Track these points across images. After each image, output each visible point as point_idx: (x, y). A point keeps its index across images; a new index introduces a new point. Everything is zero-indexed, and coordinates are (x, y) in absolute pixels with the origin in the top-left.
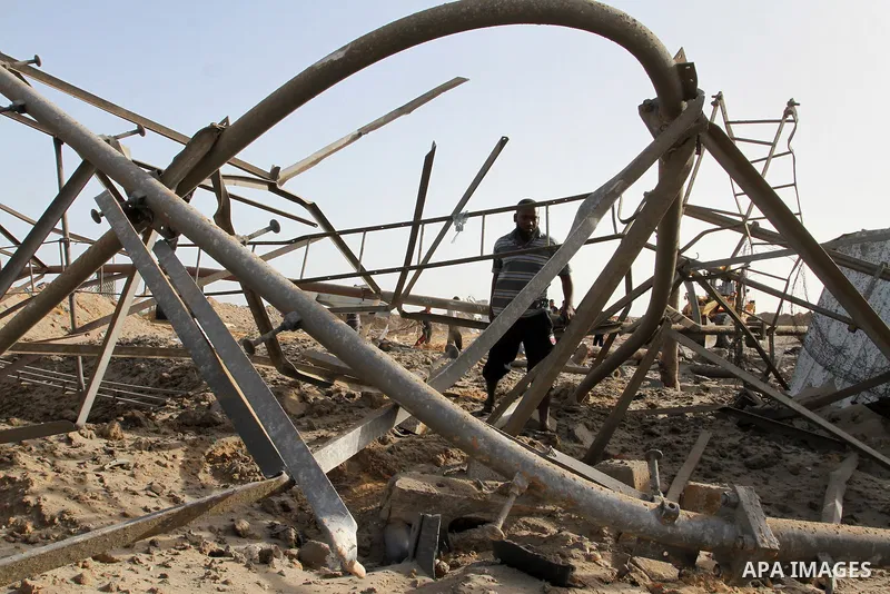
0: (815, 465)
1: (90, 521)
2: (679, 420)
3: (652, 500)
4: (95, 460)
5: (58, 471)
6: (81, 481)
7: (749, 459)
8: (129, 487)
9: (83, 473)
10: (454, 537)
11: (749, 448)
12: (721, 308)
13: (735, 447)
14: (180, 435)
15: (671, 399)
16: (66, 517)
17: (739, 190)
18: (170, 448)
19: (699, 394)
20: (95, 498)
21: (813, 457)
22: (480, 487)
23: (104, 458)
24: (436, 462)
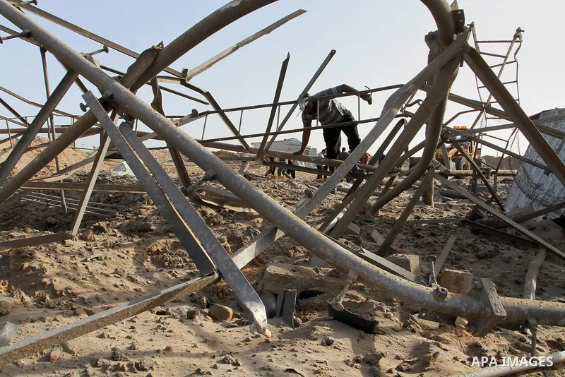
0: (520, 257)
1: (83, 293)
2: (435, 228)
3: (431, 286)
4: (81, 254)
5: (60, 262)
6: (74, 268)
7: (479, 253)
8: (104, 272)
9: (76, 264)
10: (303, 302)
11: (479, 246)
12: (459, 153)
13: (470, 245)
14: (130, 238)
15: (429, 213)
16: (69, 291)
17: (481, 84)
18: (125, 246)
19: (446, 210)
20: (85, 279)
21: (519, 252)
22: (318, 272)
23: (86, 253)
24: (289, 255)
